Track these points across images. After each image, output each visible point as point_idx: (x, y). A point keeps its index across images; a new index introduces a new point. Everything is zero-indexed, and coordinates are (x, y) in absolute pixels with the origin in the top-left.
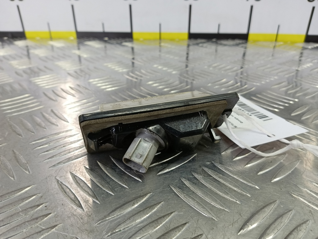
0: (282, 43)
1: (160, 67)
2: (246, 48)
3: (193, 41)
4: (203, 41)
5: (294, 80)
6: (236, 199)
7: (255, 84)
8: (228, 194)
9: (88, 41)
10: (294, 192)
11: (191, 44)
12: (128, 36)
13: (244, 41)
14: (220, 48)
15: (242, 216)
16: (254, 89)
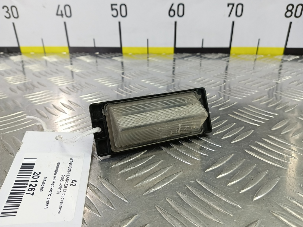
0: (262, 56)
1: (147, 82)
2: (228, 61)
3: (179, 55)
4: (188, 55)
5: (275, 93)
7: (237, 98)
11: (177, 58)
12: (117, 51)
13: (226, 55)
14: (204, 62)
16: (236, 103)
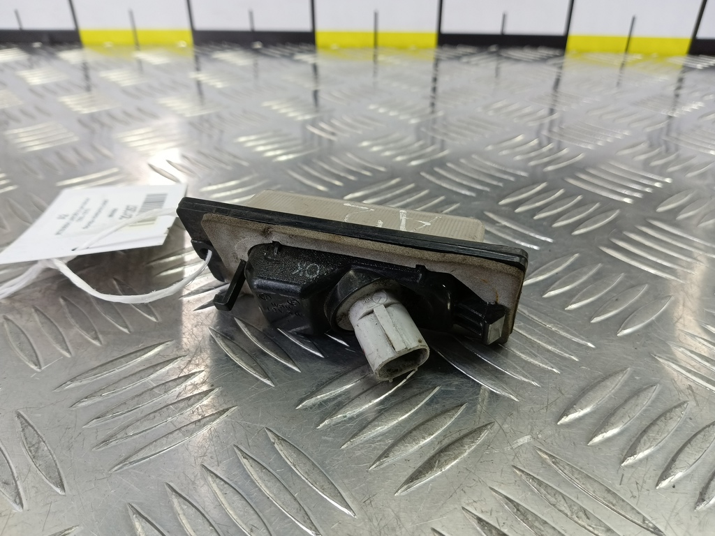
0: (639, 57)
1: (382, 110)
2: (561, 68)
3: (448, 52)
4: (469, 50)
5: (664, 138)
6: (552, 365)
7: (583, 146)
8: (536, 356)
9: (219, 50)
10: (659, 353)
11: (442, 58)
12: (305, 40)
13: (557, 52)
14: (507, 68)
15: (563, 394)
16: (580, 157)
